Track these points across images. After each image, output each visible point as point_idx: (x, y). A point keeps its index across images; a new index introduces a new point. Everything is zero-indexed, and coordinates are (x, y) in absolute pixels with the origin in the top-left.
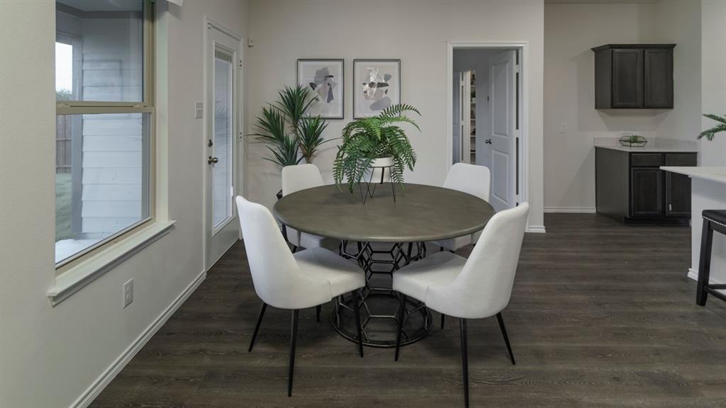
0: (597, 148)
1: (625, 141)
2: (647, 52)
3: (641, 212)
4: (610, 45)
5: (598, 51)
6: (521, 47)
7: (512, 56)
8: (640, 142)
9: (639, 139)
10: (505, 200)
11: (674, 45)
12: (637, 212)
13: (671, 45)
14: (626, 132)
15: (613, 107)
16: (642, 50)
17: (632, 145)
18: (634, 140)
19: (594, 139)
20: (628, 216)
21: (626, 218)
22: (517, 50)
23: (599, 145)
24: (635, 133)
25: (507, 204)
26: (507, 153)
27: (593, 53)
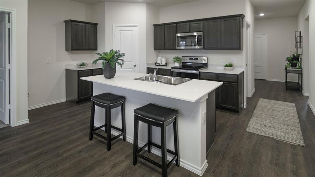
0: (66, 69)
1: (79, 65)
2: (87, 25)
3: (82, 97)
4: (71, 20)
5: (66, 22)
6: (11, 13)
7: (5, 17)
8: (85, 65)
9: (85, 64)
10: (3, 109)
11: (98, 24)
12: (81, 98)
13: (96, 24)
14: (80, 61)
15: (72, 50)
16: (85, 24)
17: (82, 67)
18: (83, 64)
19: (65, 65)
20: (77, 100)
21: (77, 101)
22: (9, 14)
23: (67, 68)
24: (83, 61)
25: (3, 111)
26: (3, 79)
27: (64, 24)
